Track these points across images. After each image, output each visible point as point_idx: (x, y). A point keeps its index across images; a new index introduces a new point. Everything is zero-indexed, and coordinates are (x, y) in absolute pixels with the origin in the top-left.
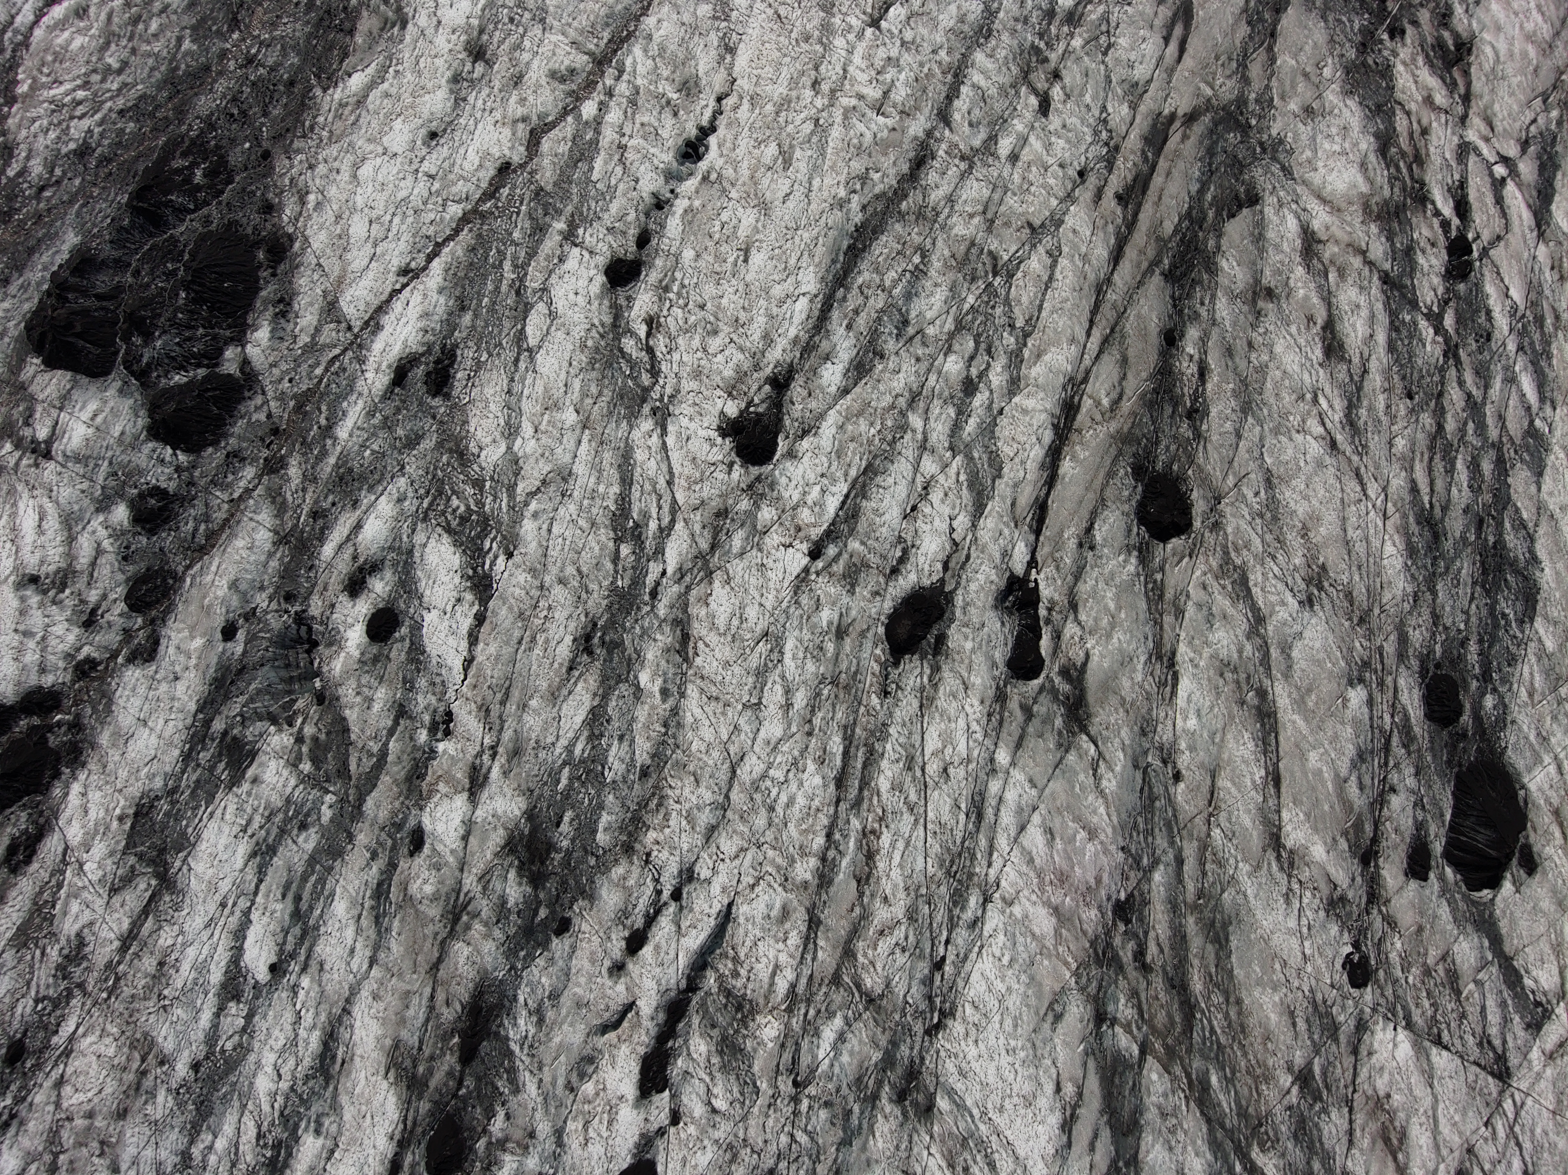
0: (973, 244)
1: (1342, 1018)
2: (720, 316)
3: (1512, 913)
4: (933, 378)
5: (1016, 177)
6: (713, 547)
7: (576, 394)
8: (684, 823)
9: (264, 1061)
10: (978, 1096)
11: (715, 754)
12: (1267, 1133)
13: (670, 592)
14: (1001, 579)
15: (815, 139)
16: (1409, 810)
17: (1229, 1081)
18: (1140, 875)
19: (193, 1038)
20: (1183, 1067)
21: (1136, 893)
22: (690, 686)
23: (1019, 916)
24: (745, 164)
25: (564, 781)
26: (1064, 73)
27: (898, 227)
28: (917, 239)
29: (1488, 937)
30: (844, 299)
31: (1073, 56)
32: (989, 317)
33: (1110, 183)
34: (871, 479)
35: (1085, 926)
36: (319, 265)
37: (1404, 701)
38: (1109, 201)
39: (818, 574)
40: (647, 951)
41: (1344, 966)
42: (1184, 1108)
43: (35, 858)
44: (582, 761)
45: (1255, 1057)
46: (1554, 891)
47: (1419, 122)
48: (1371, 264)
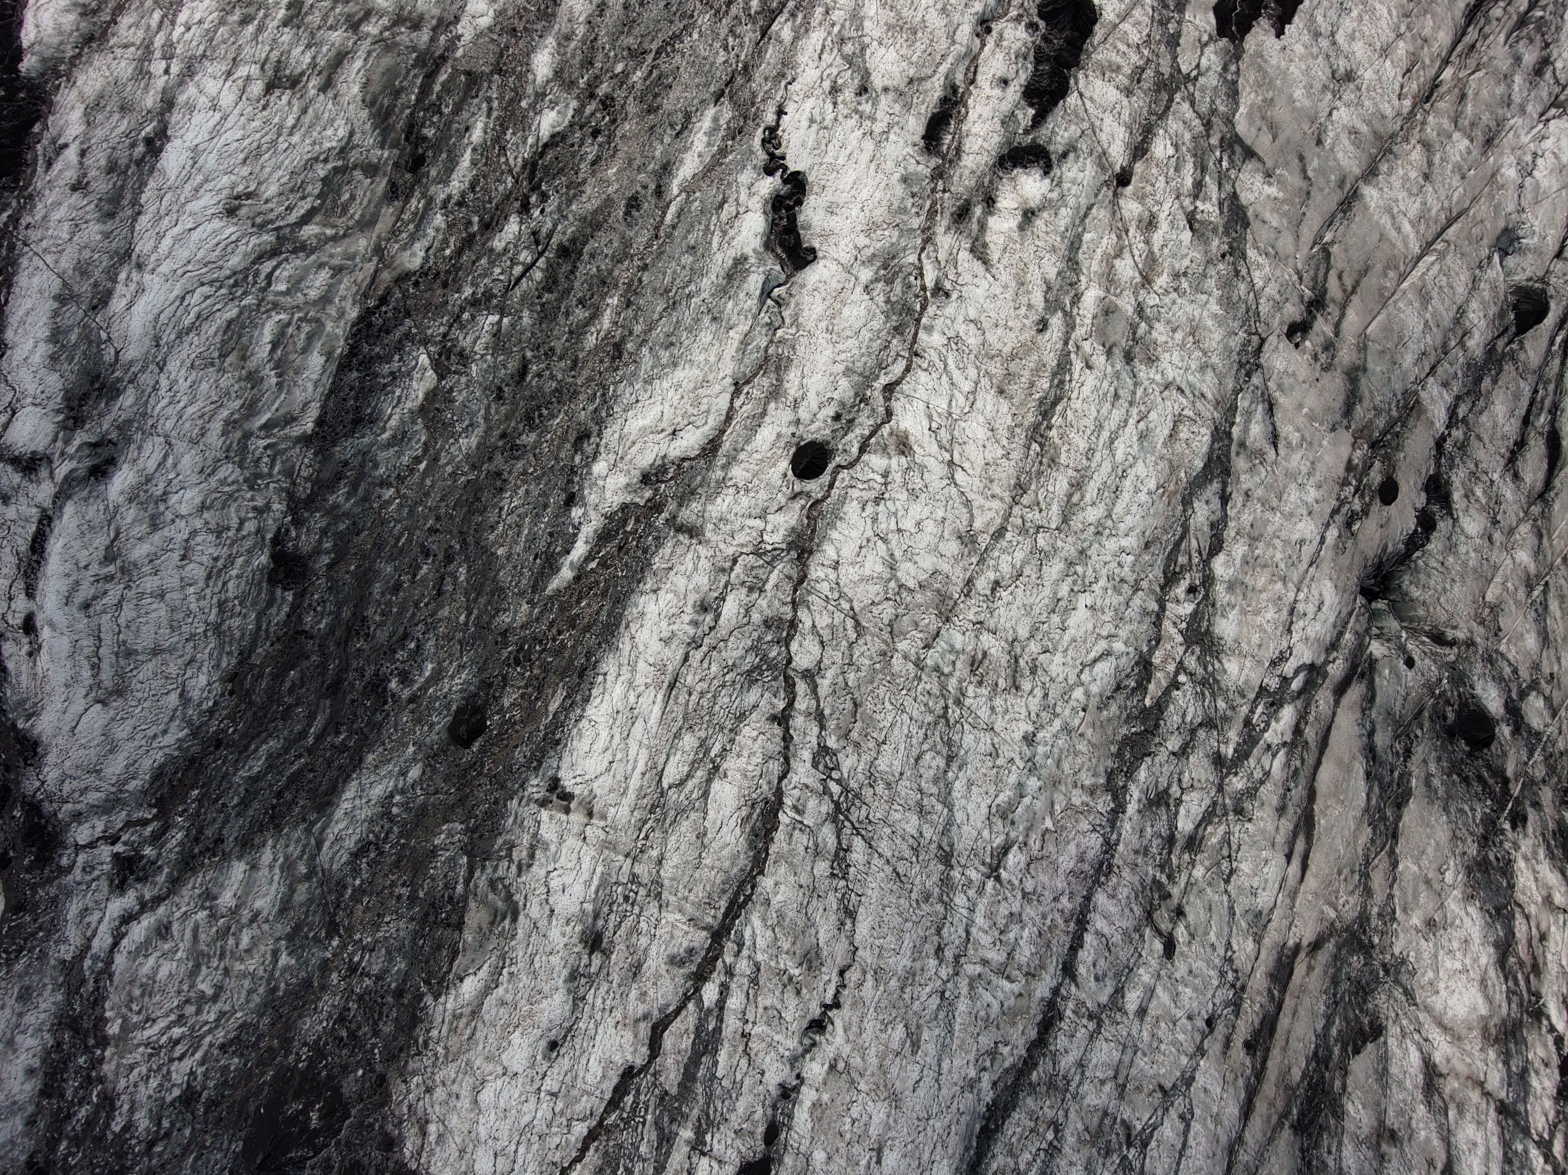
0: (1106, 1114)
5: (1145, 1034)
24: (873, 1051)
26: (1185, 908)
27: (1030, 1101)
28: (1050, 1114)
33: (1237, 1030)
38: (1236, 1049)
47: (1538, 927)
48: (1487, 1094)
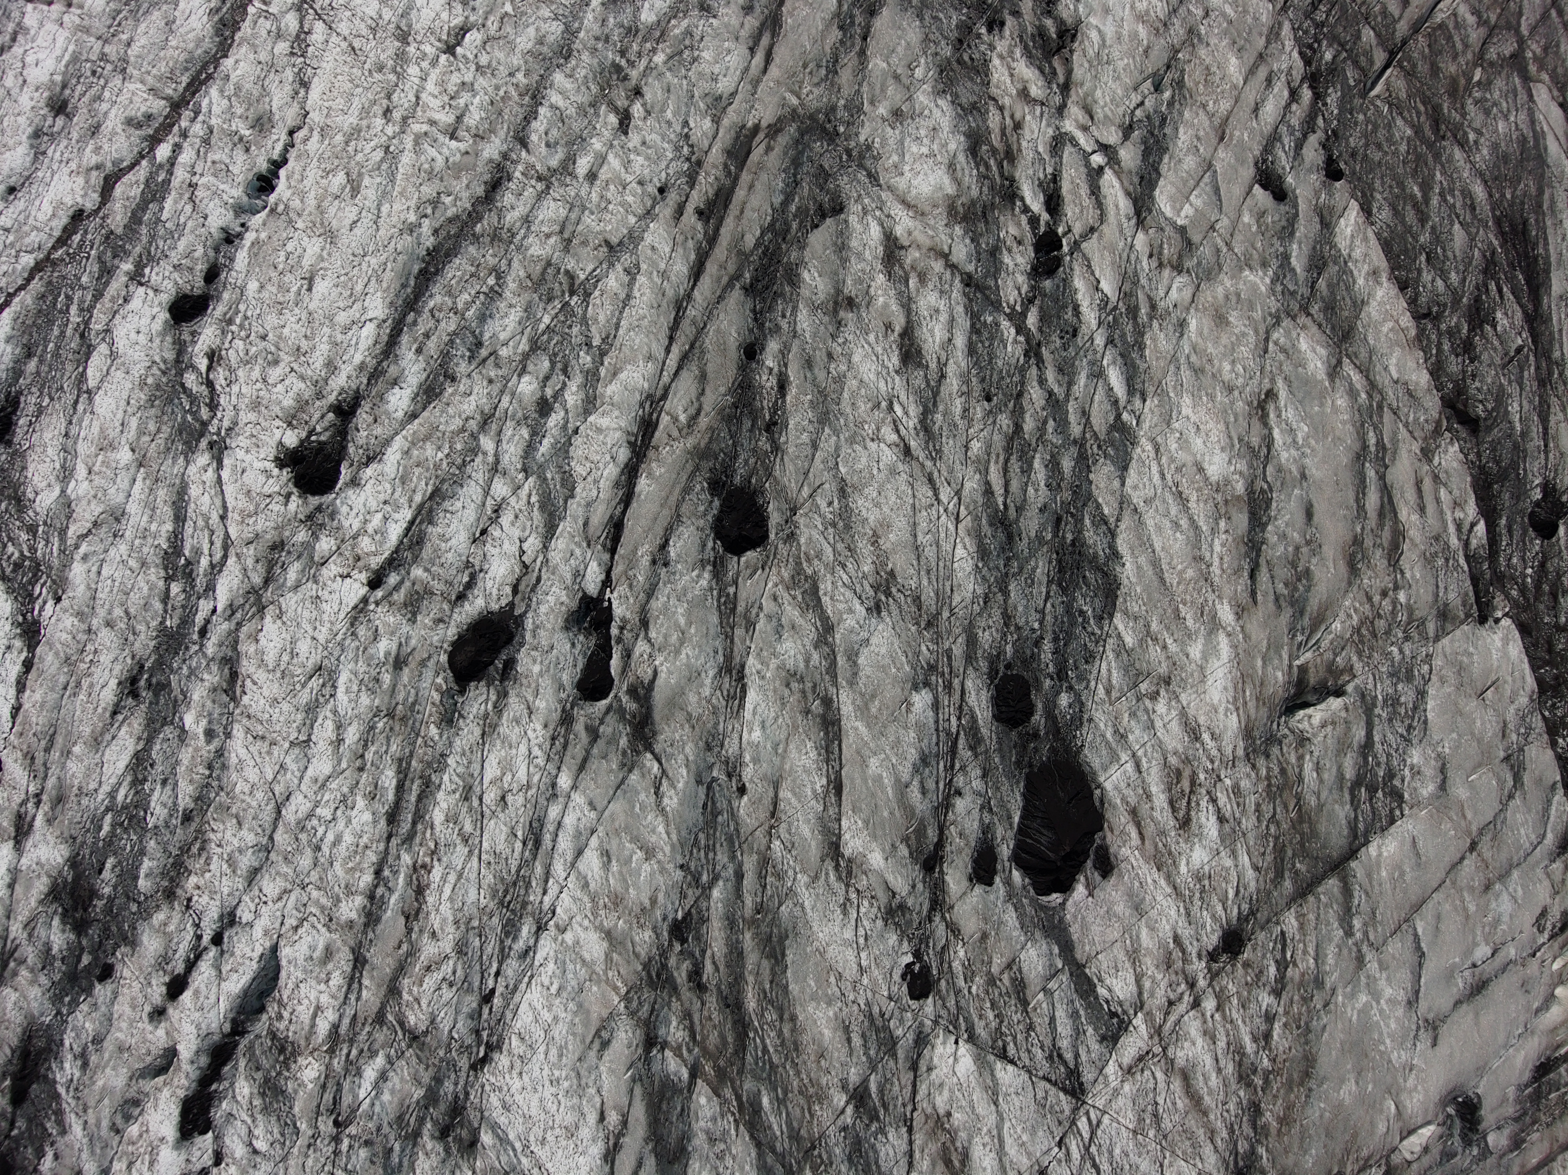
0: (549, 264)
1: (899, 1032)
2: (282, 345)
3: (1083, 918)
4: (506, 400)
5: (594, 196)
6: (267, 581)
7: (133, 433)
8: (225, 866)
10: (521, 1129)
11: (260, 795)
12: (820, 1156)
13: (220, 629)
14: (572, 600)
15: (384, 166)
16: (976, 814)
17: (780, 1102)
18: (698, 892)
20: (734, 1089)
21: (693, 911)
22: (236, 726)
23: (570, 943)
24: (312, 195)
25: (106, 828)
26: (645, 89)
27: (472, 249)
28: (492, 261)
29: (1058, 943)
30: (415, 323)
31: (655, 73)
32: (565, 337)
33: (690, 199)
34: (438, 504)
35: (638, 949)
37: (971, 703)
38: (690, 217)
39: (377, 604)
40: (187, 997)
41: (903, 977)
42: (733, 1132)
44: (125, 807)
45: (808, 1076)
46: (1130, 894)
47: (1012, 116)
48: (953, 267)
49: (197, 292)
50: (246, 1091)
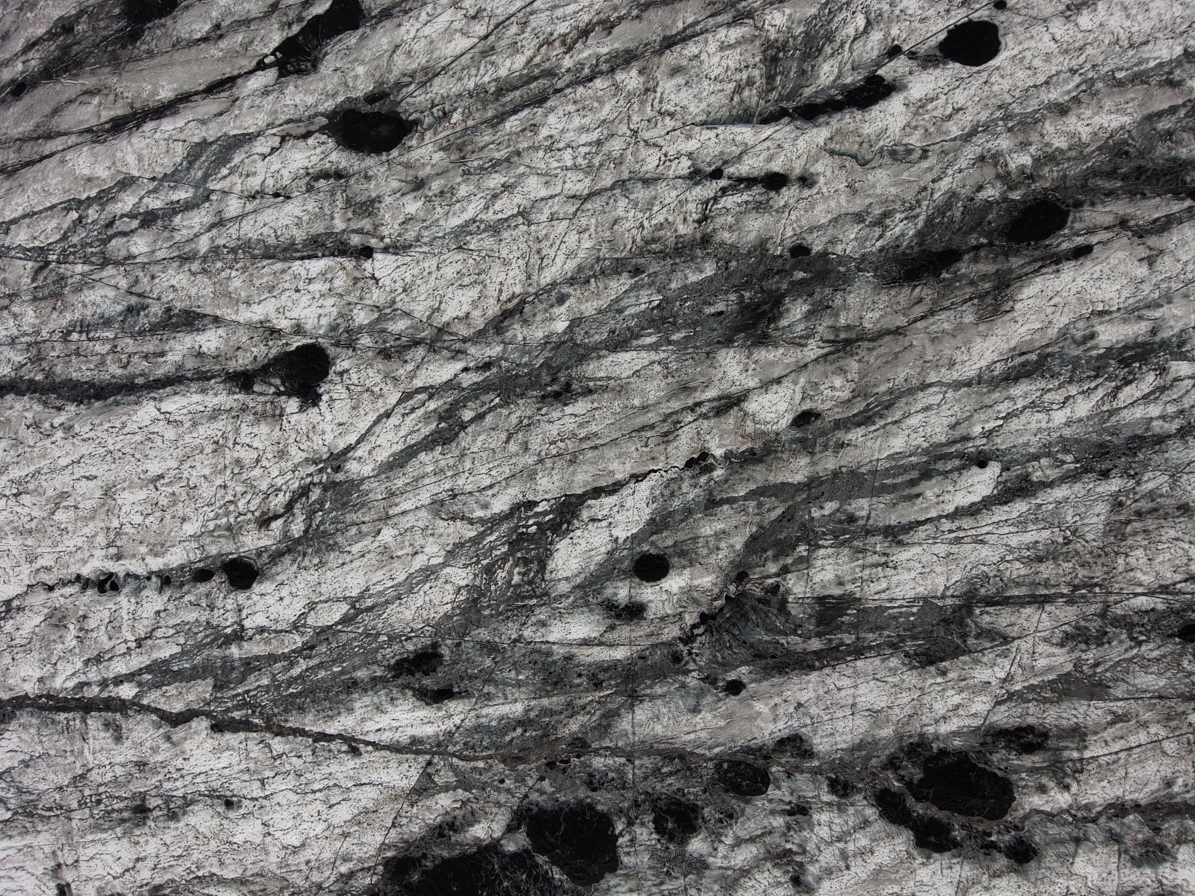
2: (221, 466)
4: (160, 254)
6: (416, 343)
7: (365, 542)
8: (656, 209)
9: (1064, 420)
11: (584, 222)
13: (477, 353)
14: (289, 82)
15: (31, 487)
19: (1083, 492)
25: (684, 333)
30: (142, 374)
34: (275, 247)
36: (394, 825)
39: (382, 238)
40: (776, 166)
43: (1024, 725)
44: (658, 329)
49: (224, 577)
50: (826, 67)
